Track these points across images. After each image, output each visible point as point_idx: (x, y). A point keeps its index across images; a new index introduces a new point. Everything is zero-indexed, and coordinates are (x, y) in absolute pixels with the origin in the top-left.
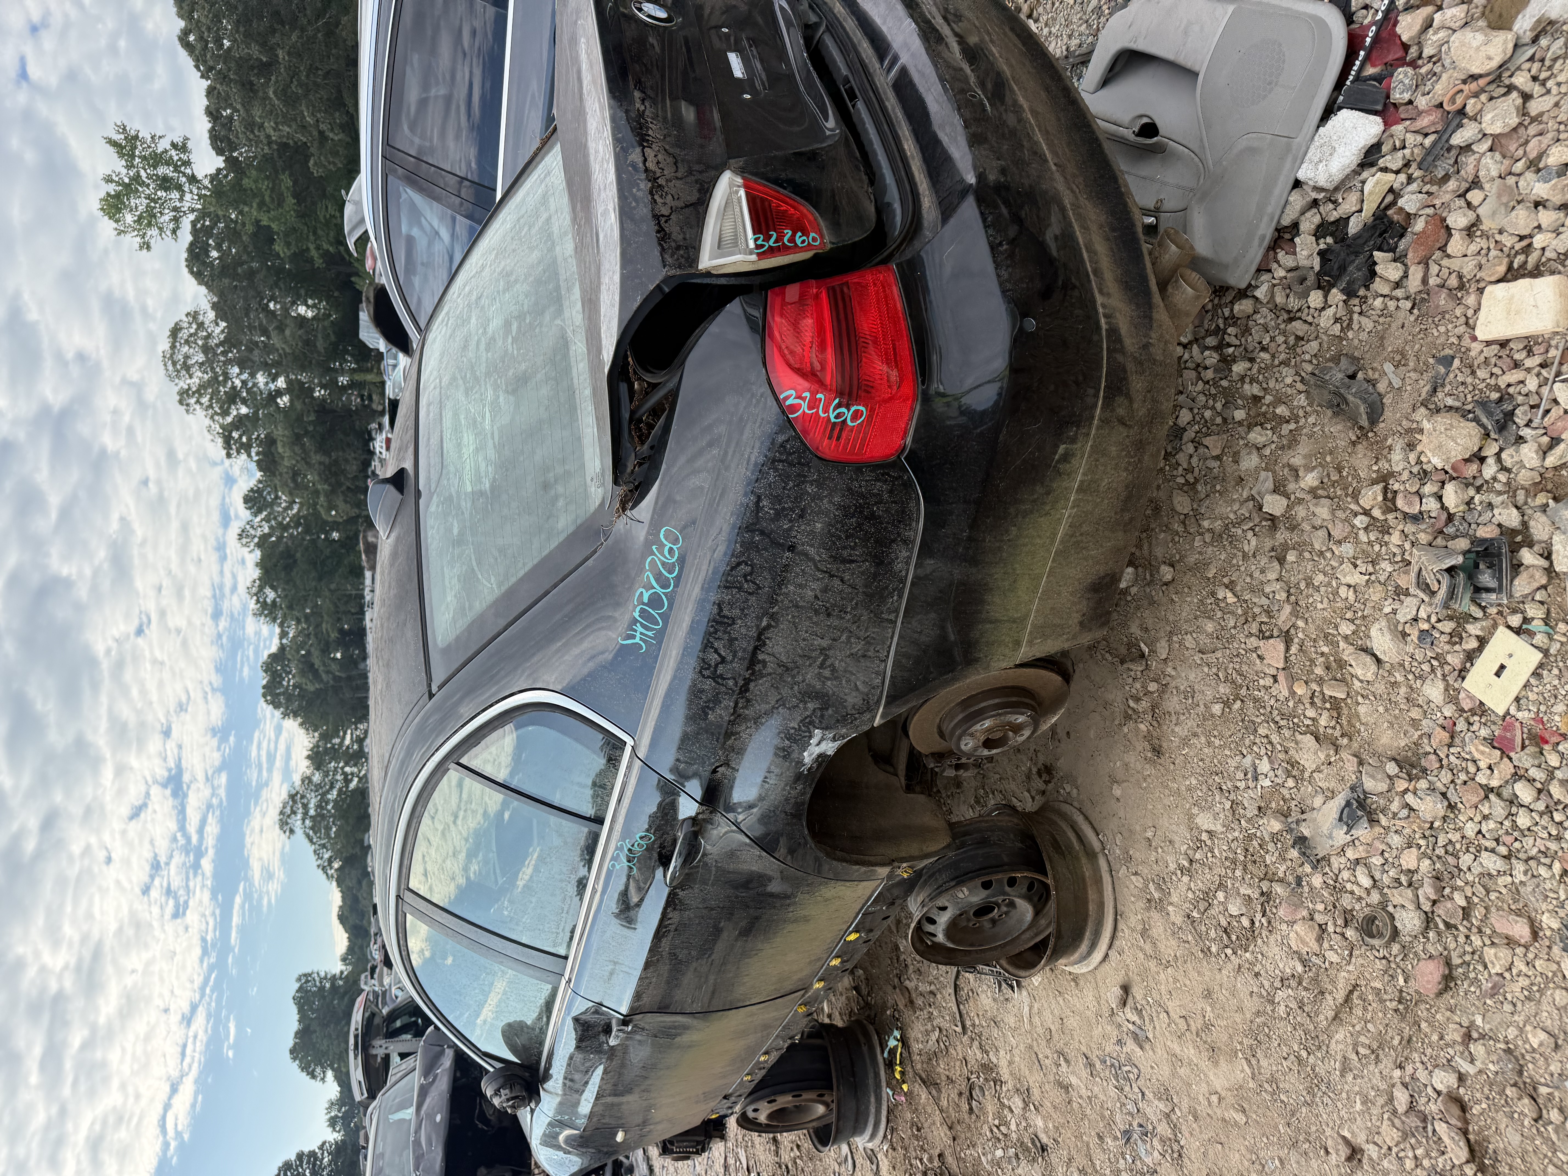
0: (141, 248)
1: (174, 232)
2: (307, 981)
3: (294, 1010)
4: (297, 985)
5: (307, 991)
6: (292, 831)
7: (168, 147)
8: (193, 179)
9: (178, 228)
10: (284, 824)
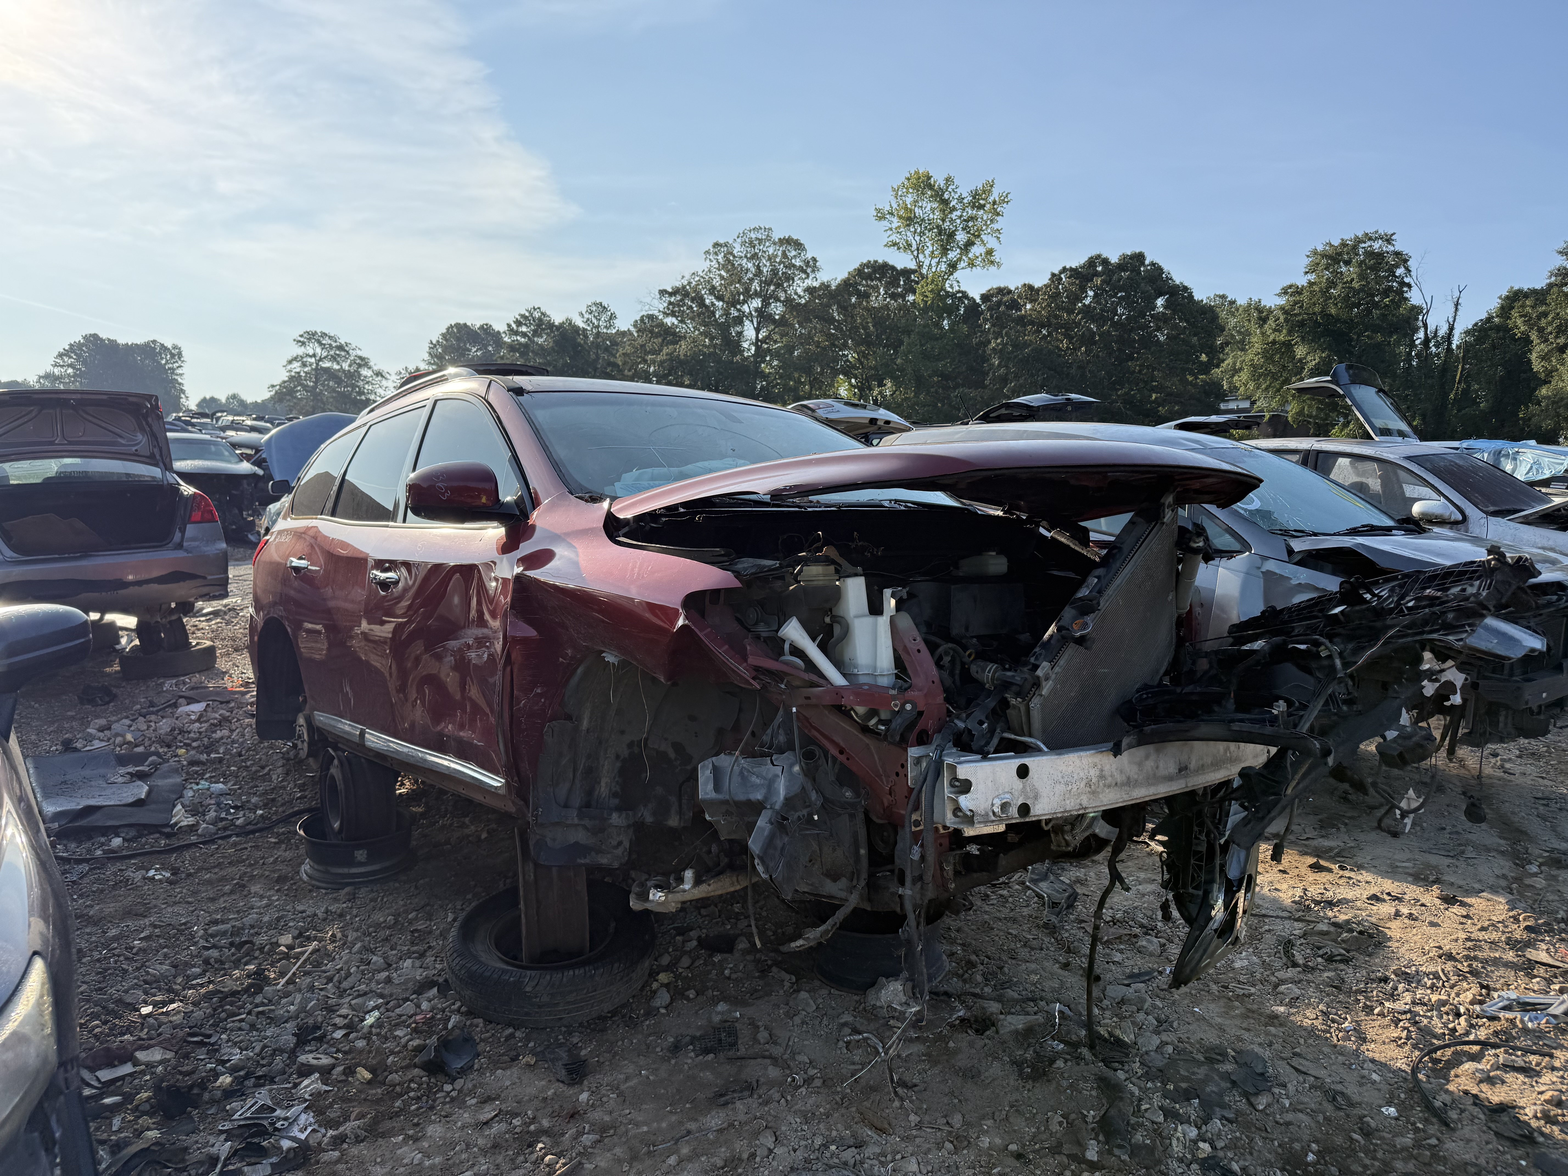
0: (878, 210)
1: (895, 244)
2: (173, 356)
3: (140, 340)
4: (169, 345)
5: (160, 354)
6: (303, 343)
7: (989, 246)
8: (953, 266)
9: (899, 248)
10: (311, 337)
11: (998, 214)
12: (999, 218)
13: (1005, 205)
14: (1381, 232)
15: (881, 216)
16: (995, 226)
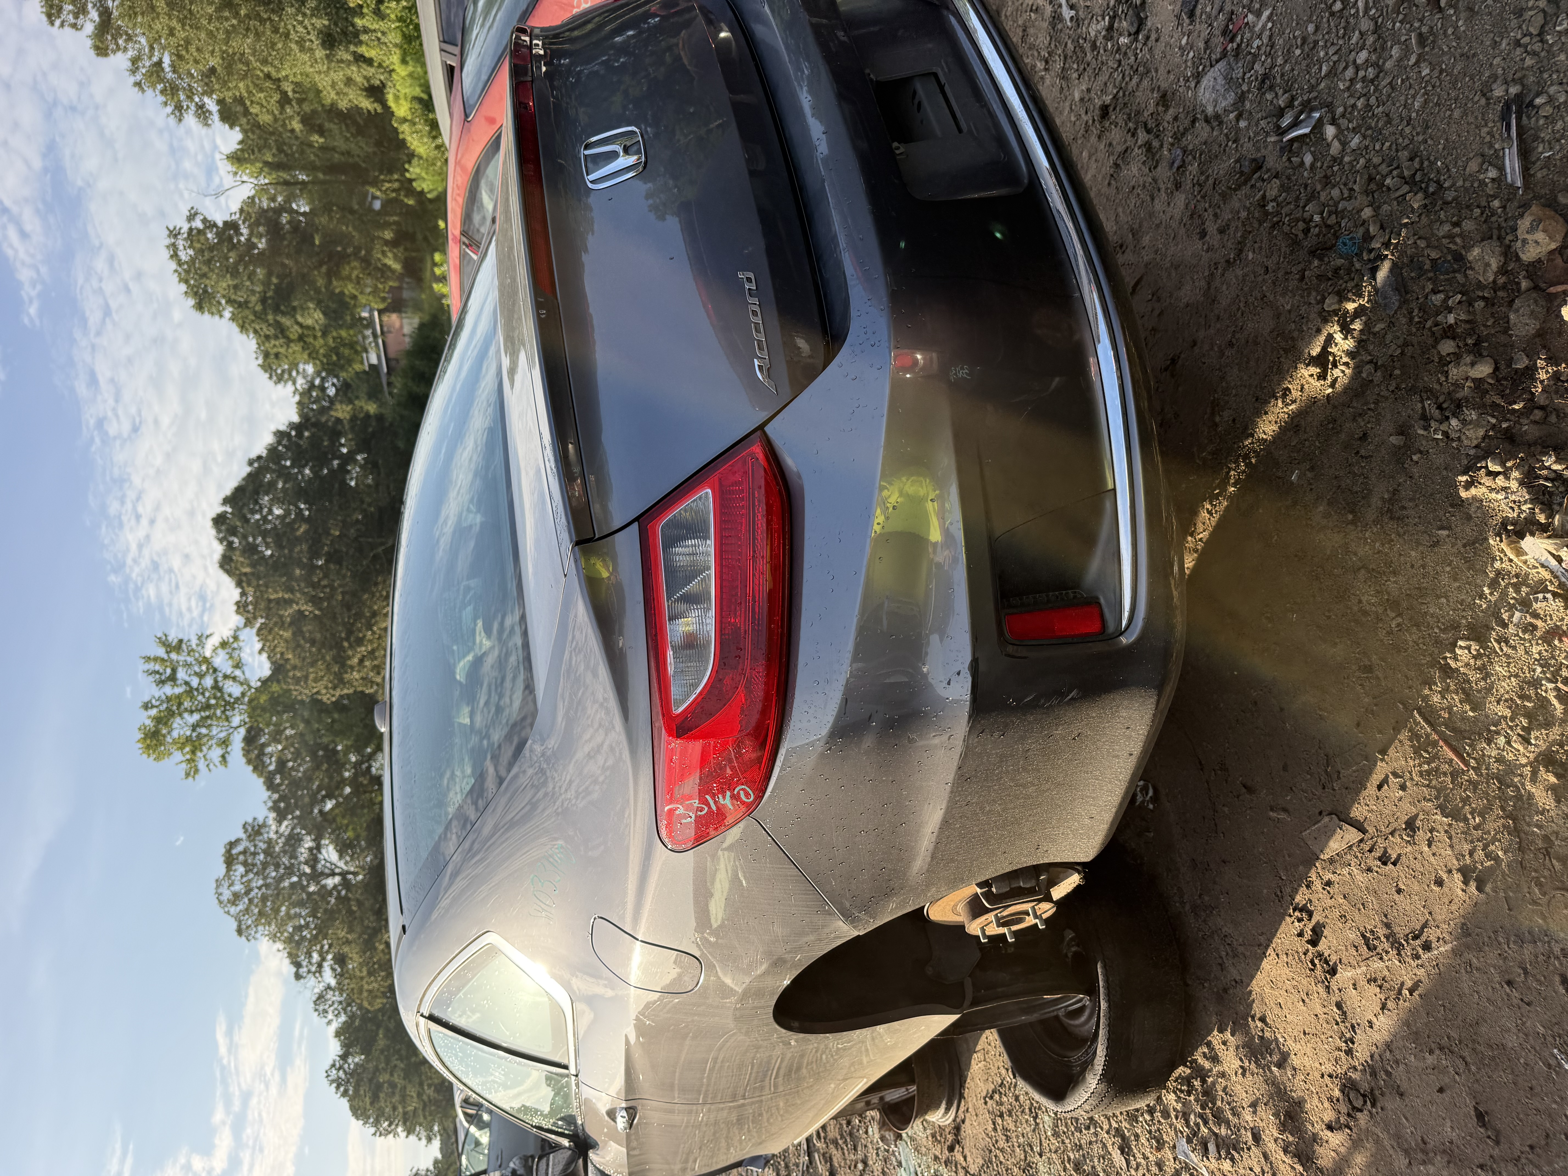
11: (181, 641)
12: (186, 639)
13: (170, 639)
14: (168, 241)
15: (192, 772)
16: (194, 642)
